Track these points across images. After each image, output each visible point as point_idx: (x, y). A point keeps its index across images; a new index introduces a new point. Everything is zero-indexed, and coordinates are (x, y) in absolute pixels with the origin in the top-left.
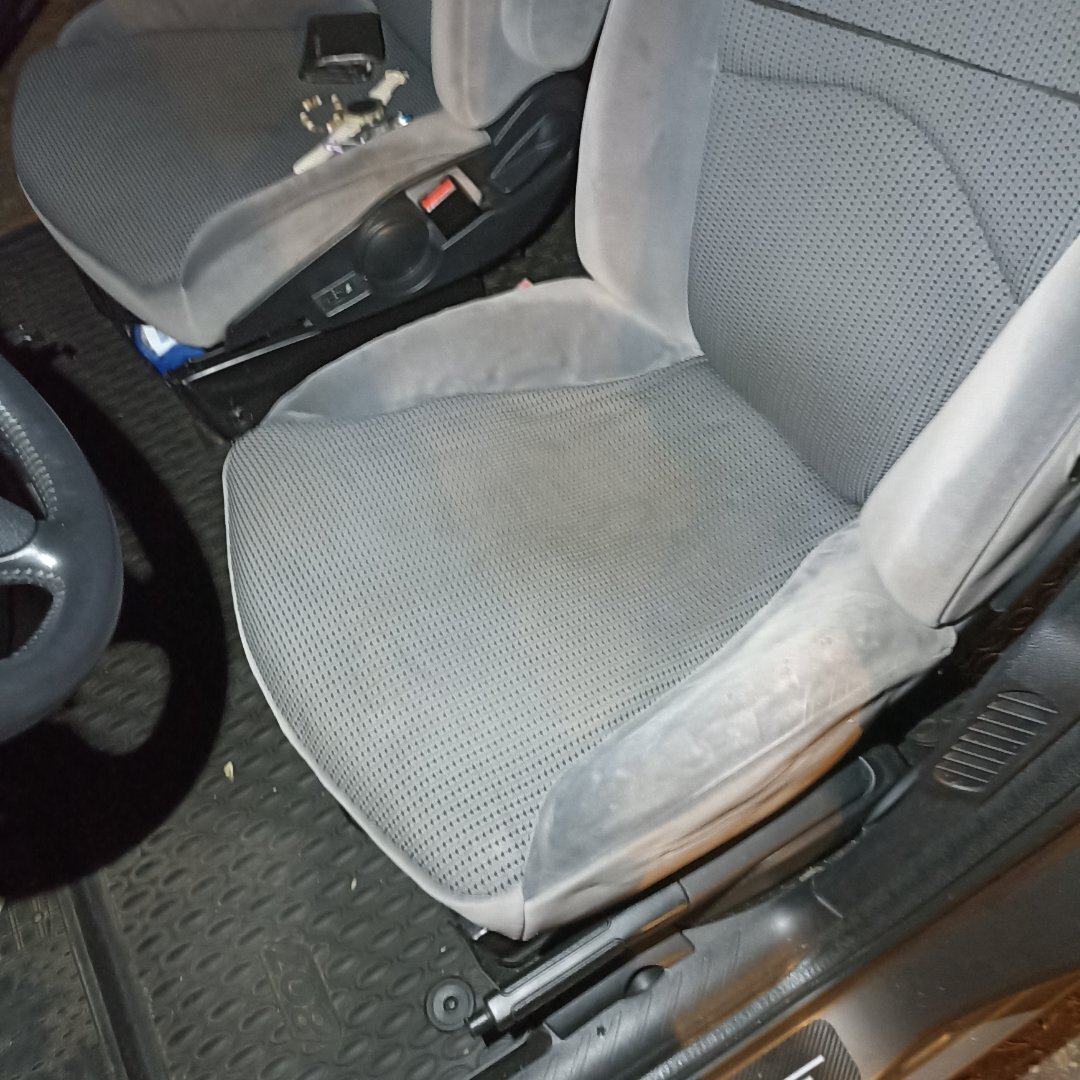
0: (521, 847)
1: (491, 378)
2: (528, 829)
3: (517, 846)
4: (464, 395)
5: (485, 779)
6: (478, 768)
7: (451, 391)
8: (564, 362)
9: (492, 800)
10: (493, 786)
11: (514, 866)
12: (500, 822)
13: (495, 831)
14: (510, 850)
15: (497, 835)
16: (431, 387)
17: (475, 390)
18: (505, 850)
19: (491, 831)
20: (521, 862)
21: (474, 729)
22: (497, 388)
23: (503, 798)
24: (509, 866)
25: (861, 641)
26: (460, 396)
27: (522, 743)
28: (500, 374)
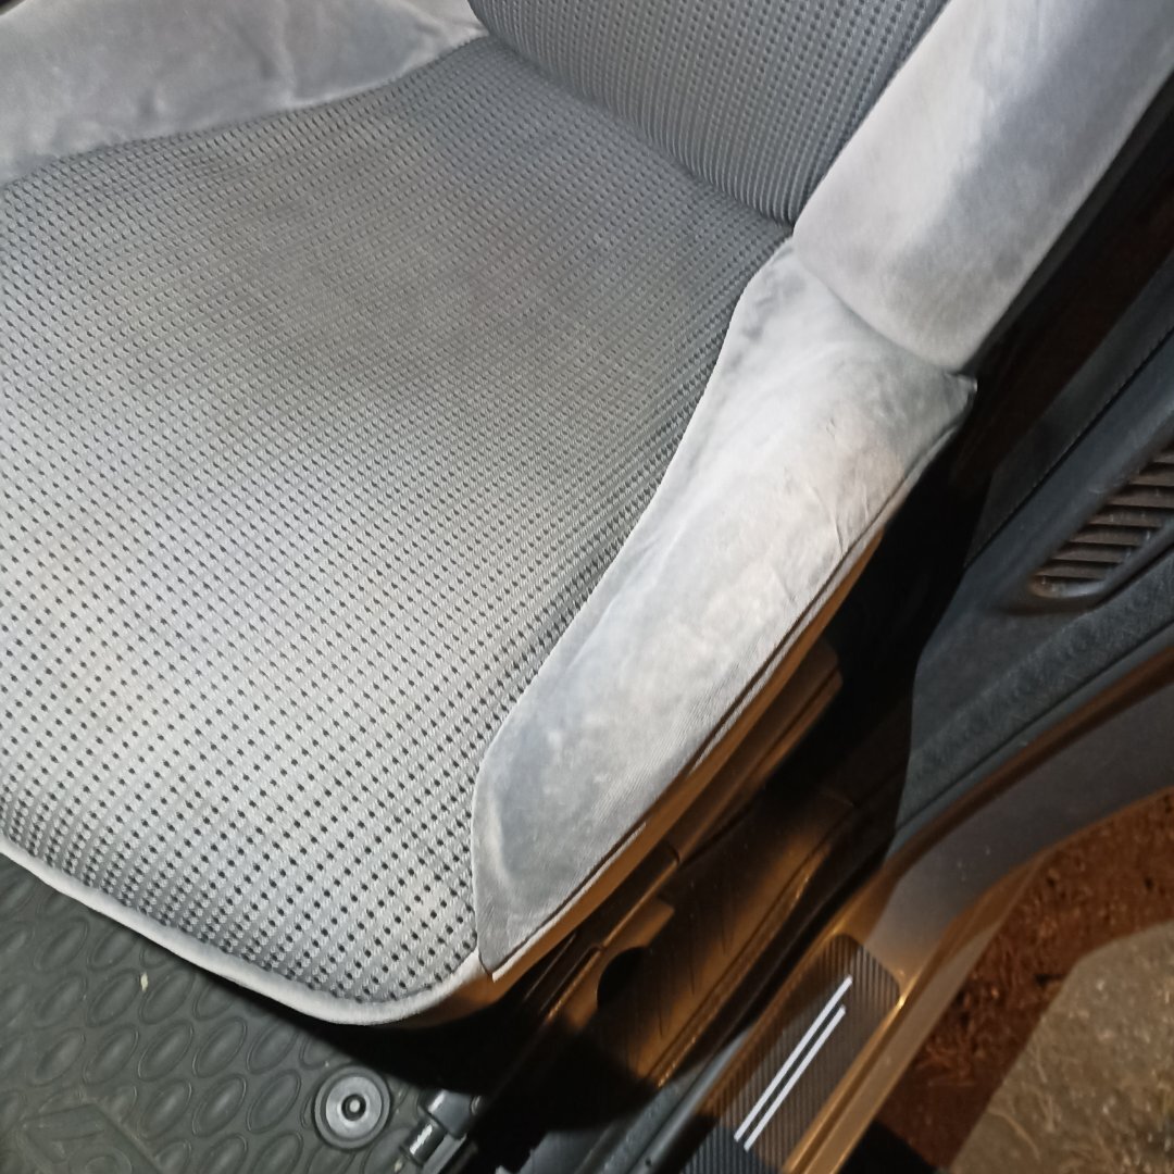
0: (461, 891)
1: (147, 111)
2: (464, 857)
3: (454, 893)
4: (107, 147)
5: (363, 796)
6: (346, 781)
7: (82, 145)
8: (267, 70)
9: (388, 830)
10: (382, 804)
11: (458, 928)
12: (413, 863)
13: (409, 880)
14: (444, 904)
15: (413, 886)
16: (40, 140)
17: (124, 138)
18: (435, 905)
19: (402, 882)
20: (467, 917)
21: (318, 716)
22: (164, 129)
23: (406, 818)
24: (450, 930)
25: (880, 413)
26: (101, 150)
27: (409, 717)
28: (161, 105)
